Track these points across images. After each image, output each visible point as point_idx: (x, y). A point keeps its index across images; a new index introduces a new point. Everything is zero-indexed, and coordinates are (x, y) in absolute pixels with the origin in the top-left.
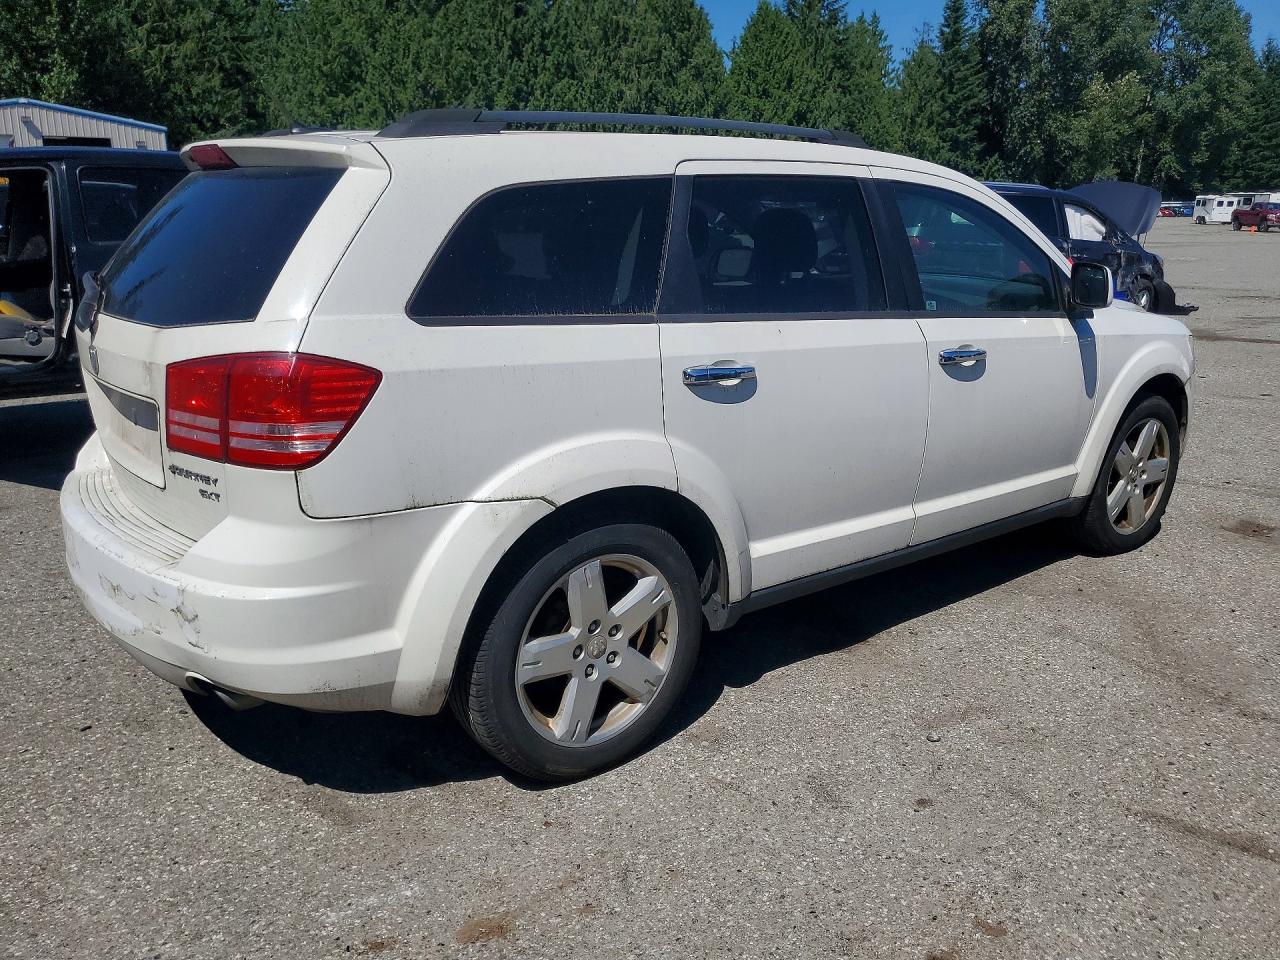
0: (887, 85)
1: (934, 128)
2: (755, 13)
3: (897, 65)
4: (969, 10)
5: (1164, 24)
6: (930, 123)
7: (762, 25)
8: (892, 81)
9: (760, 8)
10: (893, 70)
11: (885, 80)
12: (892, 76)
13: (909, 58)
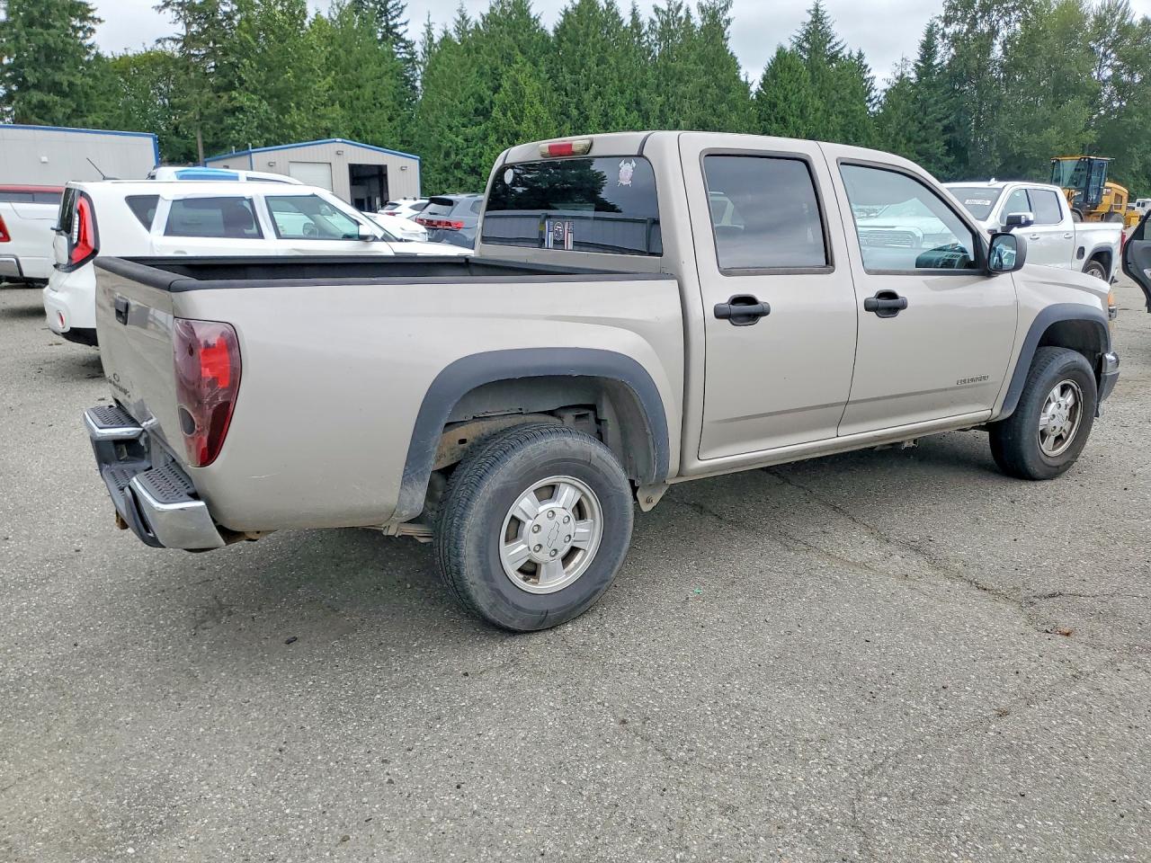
0: (871, 109)
1: (912, 144)
2: (775, 56)
3: (878, 93)
4: (939, 49)
5: (1104, 54)
6: (909, 140)
7: (781, 66)
8: (874, 105)
9: (778, 53)
10: (875, 97)
11: (868, 104)
12: (875, 101)
13: (888, 87)
